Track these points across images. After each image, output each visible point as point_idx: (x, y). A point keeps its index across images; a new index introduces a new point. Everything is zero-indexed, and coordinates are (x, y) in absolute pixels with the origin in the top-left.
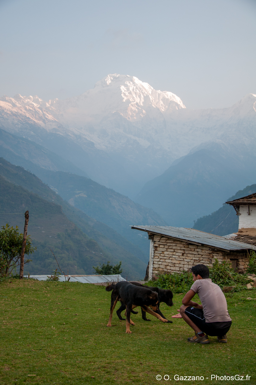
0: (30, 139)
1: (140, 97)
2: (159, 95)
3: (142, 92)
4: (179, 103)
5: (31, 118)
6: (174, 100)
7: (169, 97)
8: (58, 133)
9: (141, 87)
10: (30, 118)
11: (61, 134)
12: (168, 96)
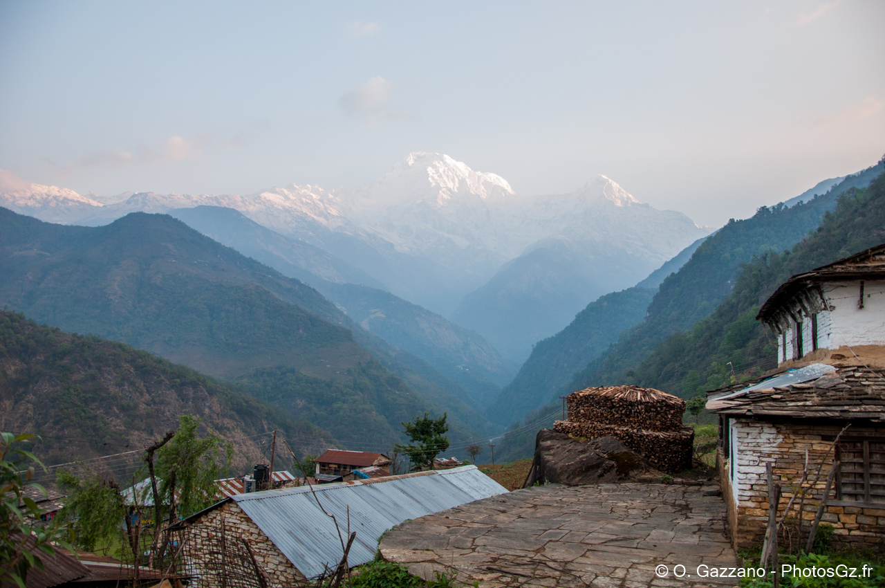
0: (307, 242)
1: (453, 180)
2: (479, 177)
3: (456, 175)
4: (506, 188)
5: (309, 214)
6: (500, 184)
7: (492, 181)
8: (345, 232)
9: (455, 168)
10: (307, 214)
11: (349, 233)
12: (490, 179)
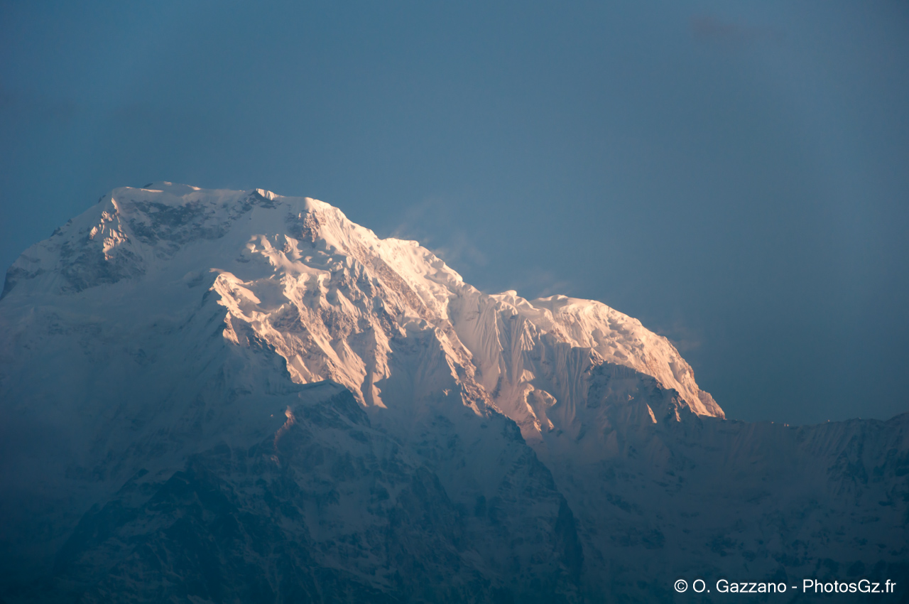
1: (363, 343)
2: (510, 323)
3: (380, 312)
4: (668, 381)
6: (631, 360)
7: (587, 340)
9: (370, 274)
12: (575, 327)
